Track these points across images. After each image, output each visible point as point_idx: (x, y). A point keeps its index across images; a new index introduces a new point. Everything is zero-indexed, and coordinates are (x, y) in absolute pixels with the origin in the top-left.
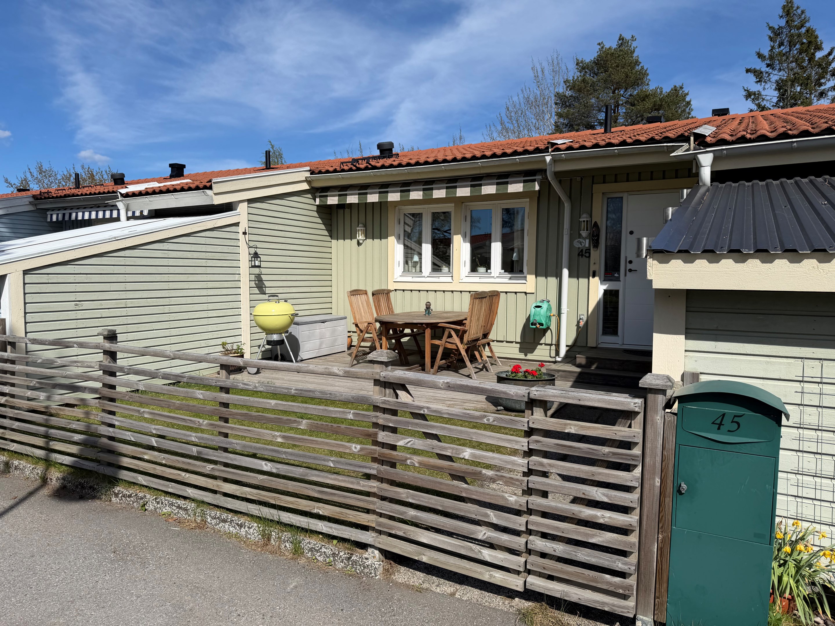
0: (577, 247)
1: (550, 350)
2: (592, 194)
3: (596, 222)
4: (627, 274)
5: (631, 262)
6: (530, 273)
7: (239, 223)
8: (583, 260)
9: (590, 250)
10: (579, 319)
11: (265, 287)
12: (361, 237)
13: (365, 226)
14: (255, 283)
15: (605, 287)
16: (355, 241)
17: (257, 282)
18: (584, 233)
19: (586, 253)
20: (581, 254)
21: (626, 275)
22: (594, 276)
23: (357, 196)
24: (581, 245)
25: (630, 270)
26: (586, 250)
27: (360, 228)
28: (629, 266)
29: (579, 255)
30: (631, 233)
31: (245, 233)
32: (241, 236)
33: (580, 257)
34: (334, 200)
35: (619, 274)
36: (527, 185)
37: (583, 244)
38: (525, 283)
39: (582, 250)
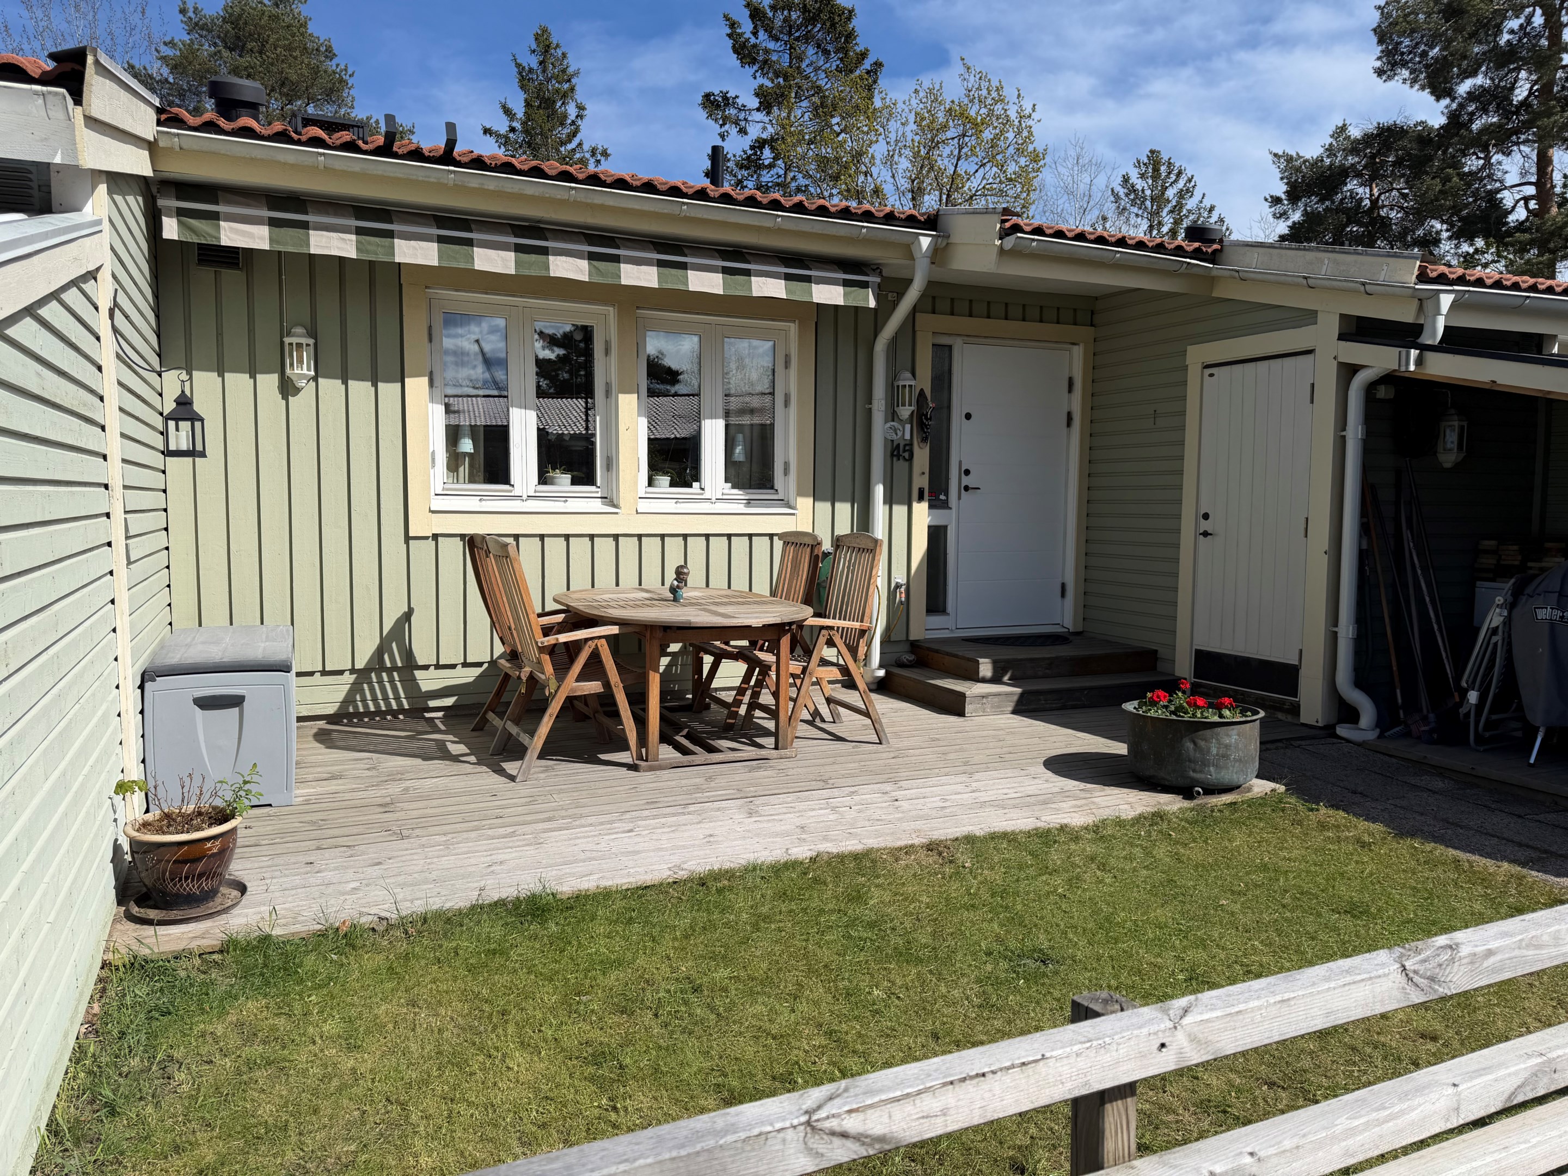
0: (890, 438)
2: (914, 332)
3: (922, 390)
4: (962, 495)
5: (967, 472)
6: (799, 492)
7: (101, 267)
8: (900, 466)
9: (911, 444)
10: (893, 585)
12: (302, 370)
13: (312, 333)
15: (930, 521)
16: (269, 382)
18: (905, 412)
19: (904, 451)
20: (895, 453)
21: (959, 498)
22: (921, 498)
24: (897, 434)
25: (967, 488)
26: (905, 445)
27: (294, 340)
28: (966, 481)
29: (892, 455)
30: (968, 416)
31: (111, 314)
33: (895, 459)
34: (251, 236)
35: (947, 495)
36: (851, 293)
37: (900, 434)
38: (793, 514)
39: (899, 445)
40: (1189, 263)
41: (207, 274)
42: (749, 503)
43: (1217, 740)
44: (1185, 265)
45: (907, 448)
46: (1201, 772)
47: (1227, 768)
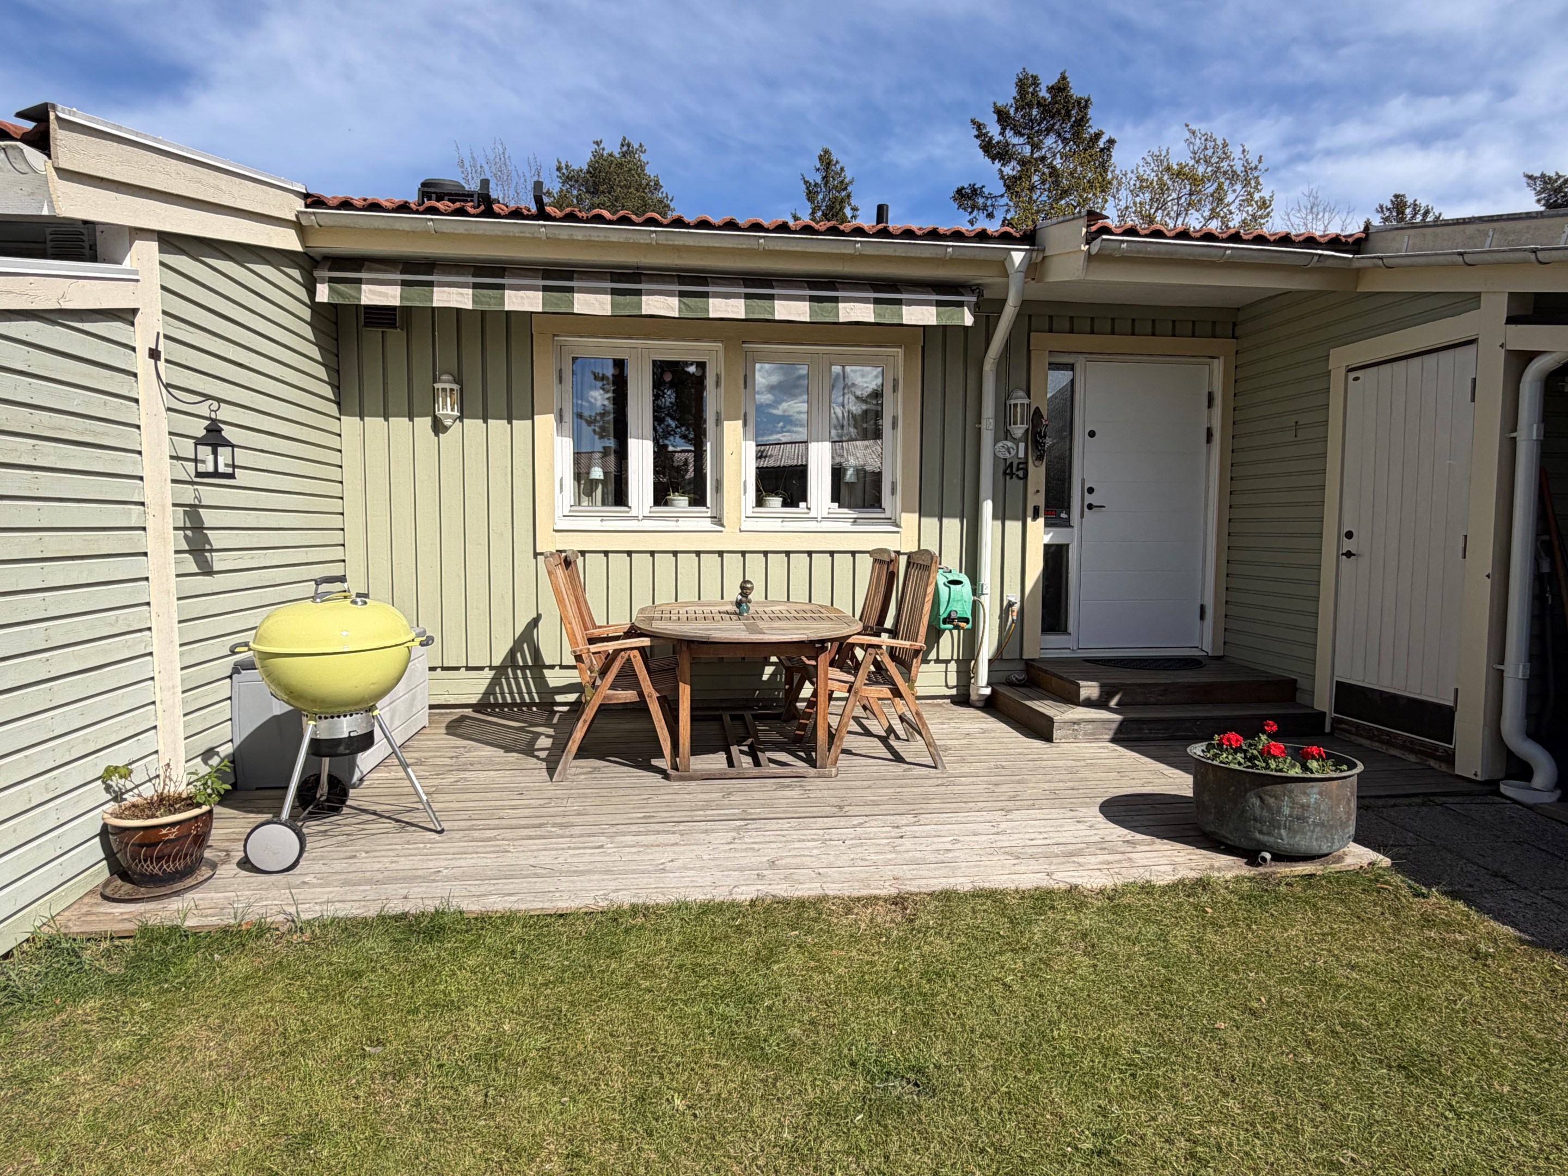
0: (1002, 457)
1: (946, 672)
2: (1029, 351)
3: (1037, 408)
4: (1085, 513)
5: (1091, 490)
6: (905, 510)
7: (134, 311)
8: (1014, 484)
9: (1026, 463)
10: (1005, 603)
11: (212, 550)
12: (447, 410)
13: (458, 380)
14: (186, 537)
15: (1047, 539)
16: (424, 423)
17: (189, 533)
18: (1018, 430)
19: (1018, 469)
20: (1008, 471)
21: (1082, 516)
22: (1036, 516)
23: (470, 291)
24: (1010, 453)
25: (1090, 507)
26: (1019, 464)
27: (446, 386)
28: (1089, 499)
29: (1005, 473)
30: (1092, 434)
31: (154, 354)
32: (142, 363)
33: (1008, 477)
34: (386, 295)
35: (1069, 513)
36: (945, 312)
37: (1014, 453)
38: (898, 532)
39: (1012, 463)
40: (1320, 255)
41: (374, 334)
42: (855, 521)
43: (1290, 797)
44: (1316, 258)
45: (1021, 466)
46: (1269, 834)
47: (1305, 833)
